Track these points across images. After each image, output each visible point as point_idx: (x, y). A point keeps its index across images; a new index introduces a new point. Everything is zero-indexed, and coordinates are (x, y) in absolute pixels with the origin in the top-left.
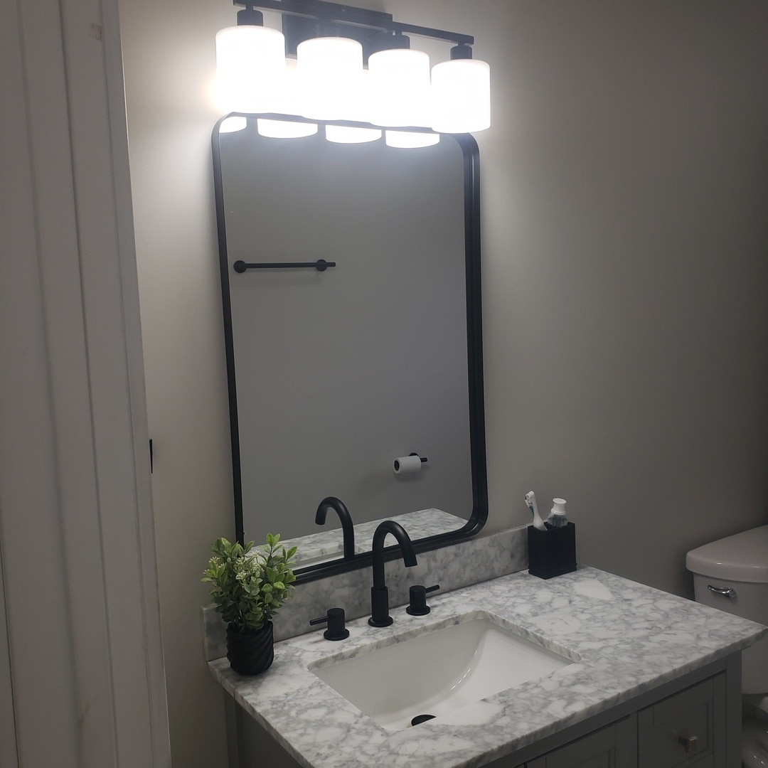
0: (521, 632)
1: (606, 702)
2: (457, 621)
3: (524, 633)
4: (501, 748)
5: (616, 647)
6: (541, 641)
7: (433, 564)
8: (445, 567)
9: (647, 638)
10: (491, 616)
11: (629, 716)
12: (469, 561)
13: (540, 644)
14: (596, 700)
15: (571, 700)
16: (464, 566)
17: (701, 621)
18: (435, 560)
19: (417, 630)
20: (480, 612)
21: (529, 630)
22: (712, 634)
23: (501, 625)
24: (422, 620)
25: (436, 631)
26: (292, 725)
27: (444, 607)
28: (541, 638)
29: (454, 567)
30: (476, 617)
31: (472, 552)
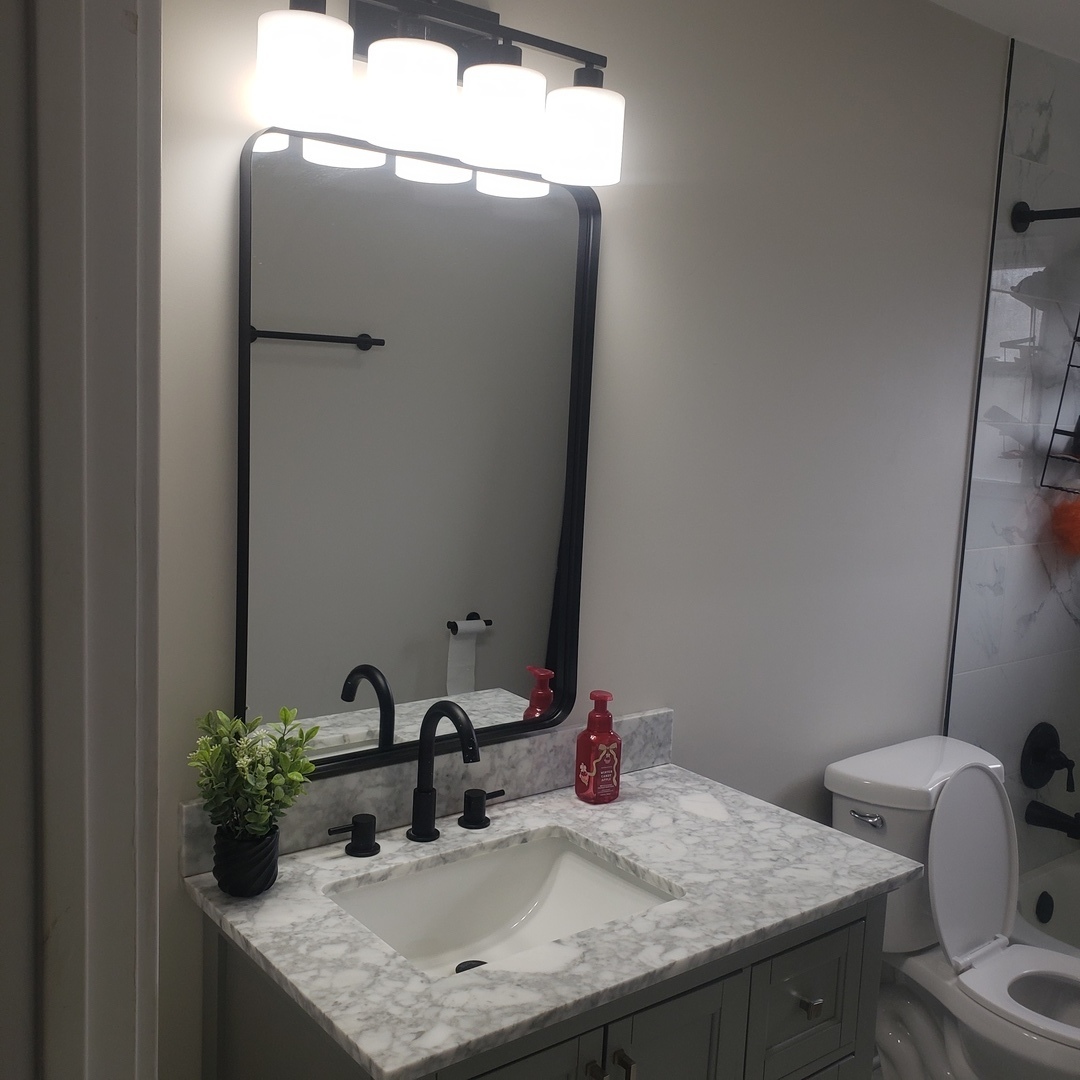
0: (609, 857)
1: (714, 950)
2: (524, 838)
3: (612, 857)
4: (577, 1003)
5: (730, 882)
6: (635, 869)
7: (498, 762)
8: (513, 767)
9: (770, 872)
10: (570, 834)
11: (741, 970)
12: (546, 760)
13: (632, 873)
14: (701, 948)
15: (670, 946)
16: (539, 767)
17: (841, 854)
18: (501, 757)
19: (472, 848)
20: (555, 827)
21: (619, 854)
22: (853, 871)
23: (583, 847)
24: (479, 835)
25: (496, 850)
26: (301, 965)
27: (508, 820)
28: (635, 866)
29: (525, 767)
30: (550, 835)
31: (550, 747)
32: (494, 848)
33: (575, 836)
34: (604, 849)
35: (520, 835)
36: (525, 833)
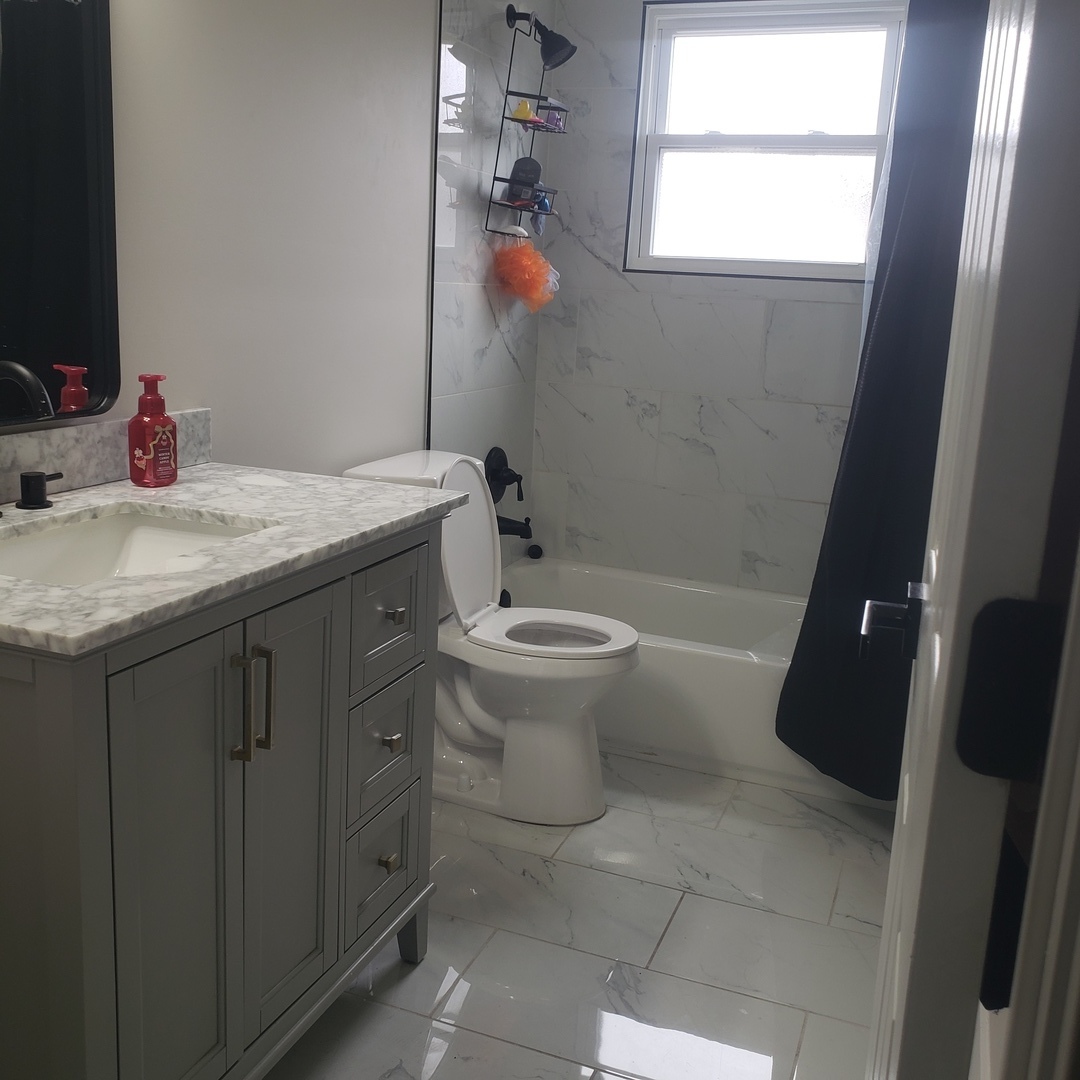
0: (191, 516)
1: (331, 546)
2: (95, 514)
3: (195, 515)
5: (318, 513)
6: (222, 519)
7: (47, 450)
8: (63, 456)
9: (349, 506)
11: (343, 578)
12: (94, 451)
13: (220, 524)
14: (321, 545)
15: (291, 546)
16: (88, 457)
17: (402, 493)
18: (50, 445)
19: (44, 521)
20: (123, 504)
21: (203, 510)
22: (416, 500)
25: (68, 525)
28: (223, 516)
29: (76, 457)
30: (119, 511)
31: (97, 438)
32: (66, 522)
33: (148, 507)
34: (184, 509)
35: (90, 510)
36: (95, 509)
